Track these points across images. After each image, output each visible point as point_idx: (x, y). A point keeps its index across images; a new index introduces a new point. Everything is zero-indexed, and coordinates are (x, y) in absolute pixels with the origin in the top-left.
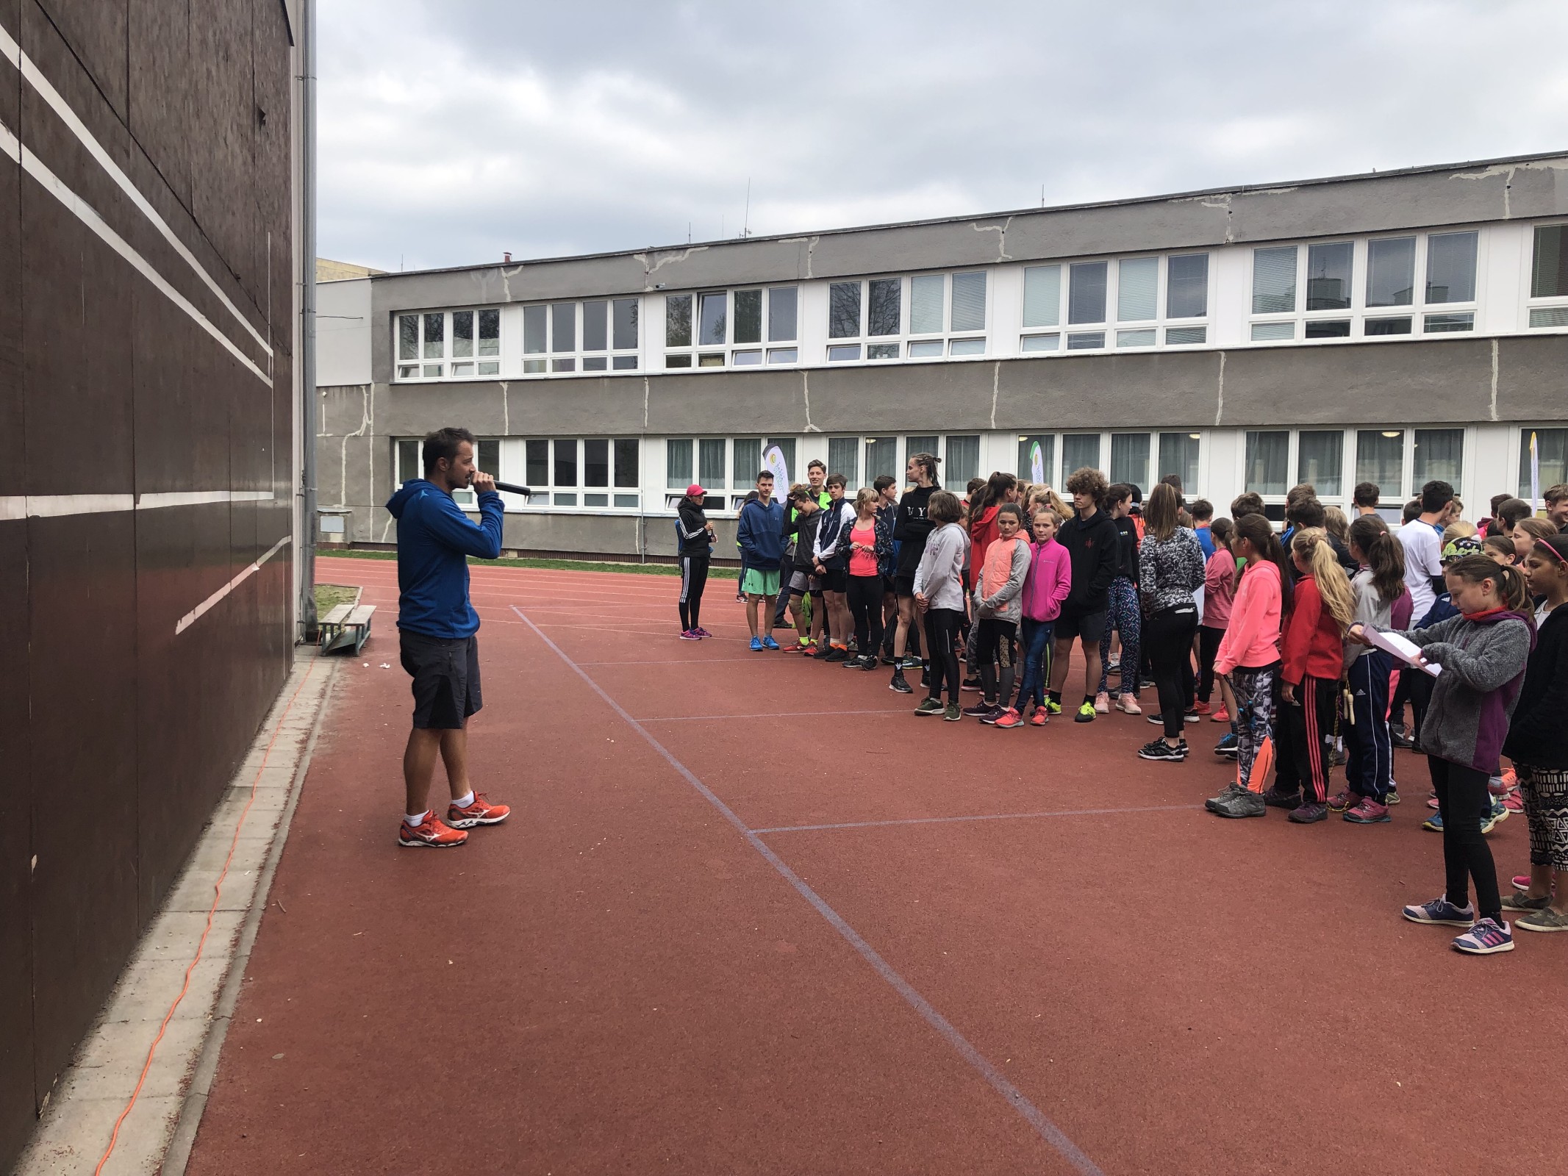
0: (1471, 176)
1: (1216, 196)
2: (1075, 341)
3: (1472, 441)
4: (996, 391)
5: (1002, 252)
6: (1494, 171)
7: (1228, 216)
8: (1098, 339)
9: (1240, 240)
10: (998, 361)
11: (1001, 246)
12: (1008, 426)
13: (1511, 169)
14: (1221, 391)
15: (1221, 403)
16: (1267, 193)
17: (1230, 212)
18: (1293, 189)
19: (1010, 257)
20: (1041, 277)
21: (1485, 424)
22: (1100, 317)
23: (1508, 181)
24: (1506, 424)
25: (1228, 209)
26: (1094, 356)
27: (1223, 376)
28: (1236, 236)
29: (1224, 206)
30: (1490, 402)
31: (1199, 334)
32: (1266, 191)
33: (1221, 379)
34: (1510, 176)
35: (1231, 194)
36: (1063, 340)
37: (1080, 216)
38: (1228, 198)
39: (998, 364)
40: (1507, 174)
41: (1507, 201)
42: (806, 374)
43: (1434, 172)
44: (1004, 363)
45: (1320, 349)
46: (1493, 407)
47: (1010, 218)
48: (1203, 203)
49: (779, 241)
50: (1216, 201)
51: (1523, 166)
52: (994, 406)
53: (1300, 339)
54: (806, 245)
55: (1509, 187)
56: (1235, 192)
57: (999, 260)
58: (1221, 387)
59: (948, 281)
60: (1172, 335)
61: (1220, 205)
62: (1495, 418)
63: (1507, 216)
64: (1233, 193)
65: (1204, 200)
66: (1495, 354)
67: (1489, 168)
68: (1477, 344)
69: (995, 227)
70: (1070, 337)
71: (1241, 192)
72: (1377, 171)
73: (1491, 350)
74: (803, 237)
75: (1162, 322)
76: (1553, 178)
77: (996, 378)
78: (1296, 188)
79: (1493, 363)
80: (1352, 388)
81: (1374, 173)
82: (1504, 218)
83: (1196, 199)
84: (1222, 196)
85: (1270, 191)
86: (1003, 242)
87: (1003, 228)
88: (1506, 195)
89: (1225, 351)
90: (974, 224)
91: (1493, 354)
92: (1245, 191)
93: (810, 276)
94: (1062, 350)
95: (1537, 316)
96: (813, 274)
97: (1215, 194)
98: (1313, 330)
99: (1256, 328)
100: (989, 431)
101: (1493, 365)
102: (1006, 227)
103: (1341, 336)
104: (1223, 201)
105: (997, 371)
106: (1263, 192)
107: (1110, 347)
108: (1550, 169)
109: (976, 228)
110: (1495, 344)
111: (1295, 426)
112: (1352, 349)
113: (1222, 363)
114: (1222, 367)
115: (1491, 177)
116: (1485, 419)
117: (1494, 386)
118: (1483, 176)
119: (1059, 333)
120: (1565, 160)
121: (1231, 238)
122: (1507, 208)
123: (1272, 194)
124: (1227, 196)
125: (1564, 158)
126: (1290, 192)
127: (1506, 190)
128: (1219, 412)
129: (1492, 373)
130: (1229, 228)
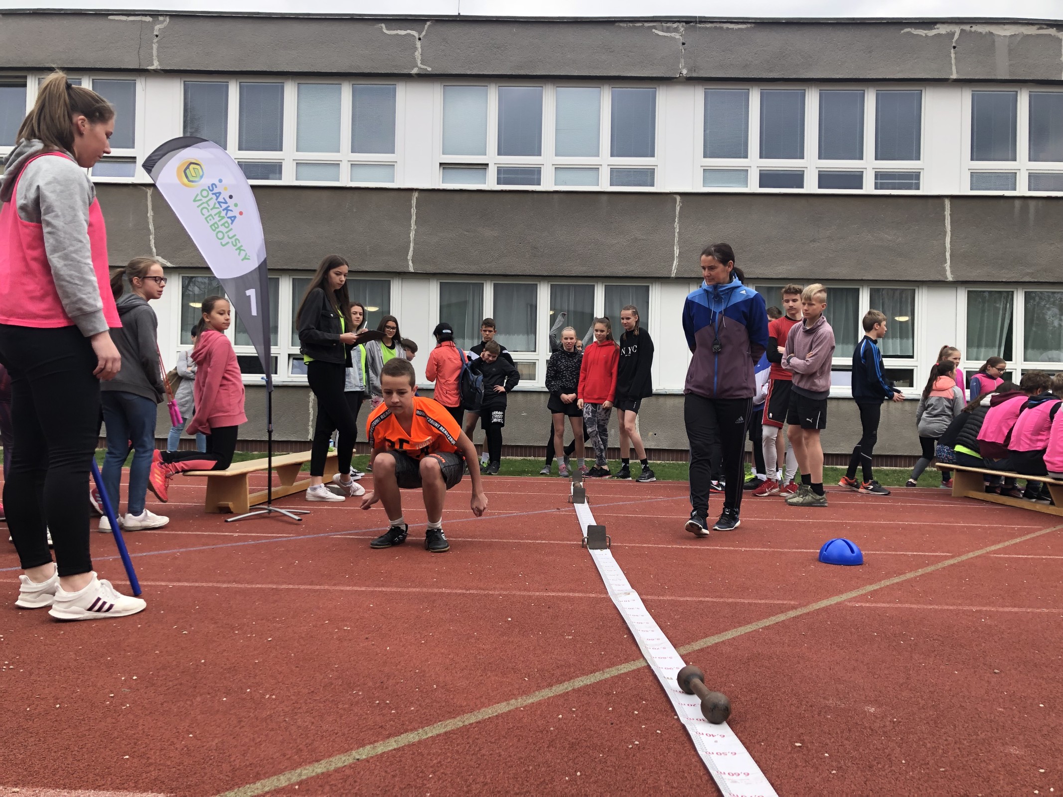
0: (920, 32)
1: (669, 25)
2: (505, 174)
3: (925, 301)
4: (413, 226)
5: (419, 62)
6: (942, 29)
7: (681, 47)
8: (534, 174)
9: (694, 75)
10: (416, 190)
11: (418, 54)
12: (430, 269)
13: (957, 29)
14: (676, 239)
15: (677, 252)
16: (721, 28)
17: (683, 44)
18: (749, 26)
19: (429, 69)
20: (465, 97)
21: (939, 284)
22: (536, 151)
23: (954, 40)
24: (956, 284)
25: (682, 40)
26: (529, 193)
27: (678, 223)
28: (689, 70)
29: (677, 36)
30: (946, 262)
31: (648, 175)
32: (720, 26)
33: (676, 225)
34: (956, 36)
35: (684, 24)
36: (492, 173)
37: (514, 29)
38: (681, 27)
39: (416, 195)
40: (953, 34)
41: (953, 61)
43: (888, 23)
44: (424, 194)
45: (780, 198)
46: (947, 266)
47: (428, 23)
48: (654, 30)
49: (110, 17)
50: (668, 30)
51: (967, 28)
52: (412, 245)
53: (753, 187)
54: (151, 26)
55: (954, 47)
57: (415, 71)
58: (677, 235)
59: (346, 92)
60: (617, 175)
61: (673, 34)
62: (950, 278)
63: (954, 76)
64: (687, 22)
65: (655, 28)
67: (938, 26)
68: (930, 201)
69: (409, 31)
70: (500, 171)
71: (696, 22)
73: (944, 209)
74: (146, 15)
75: (606, 160)
76: (993, 42)
77: (414, 211)
78: (753, 25)
79: (946, 222)
80: (814, 241)
82: (952, 77)
83: (646, 25)
84: (675, 25)
85: (725, 26)
86: (420, 50)
87: (420, 33)
88: (953, 56)
89: (681, 195)
90: (383, 25)
91: (946, 213)
92: (701, 22)
93: (156, 65)
94: (490, 183)
95: (977, 178)
96: (160, 65)
97: (667, 22)
98: (766, 178)
99: (707, 174)
100: (404, 275)
101: (946, 225)
102: (424, 33)
103: (796, 186)
104: (676, 30)
105: (414, 202)
106: (718, 25)
107: (548, 183)
108: (991, 33)
109: (385, 31)
110: (947, 203)
112: (811, 200)
113: (678, 208)
114: (677, 213)
115: (939, 35)
116: (942, 279)
117: (948, 246)
118: (932, 33)
119: (487, 165)
120: (1007, 27)
121: (685, 72)
122: (954, 68)
123: (728, 29)
124: (680, 25)
125: (1004, 24)
126: (747, 29)
127: (952, 51)
128: (675, 263)
129: (945, 232)
130: (682, 60)
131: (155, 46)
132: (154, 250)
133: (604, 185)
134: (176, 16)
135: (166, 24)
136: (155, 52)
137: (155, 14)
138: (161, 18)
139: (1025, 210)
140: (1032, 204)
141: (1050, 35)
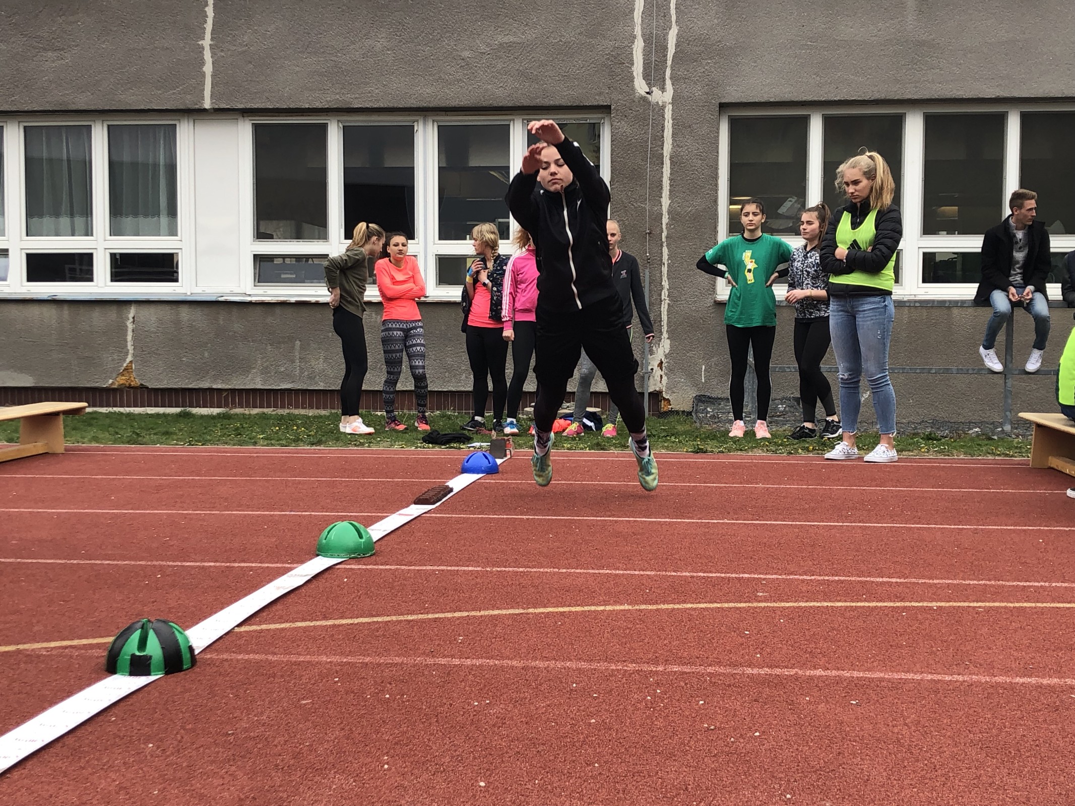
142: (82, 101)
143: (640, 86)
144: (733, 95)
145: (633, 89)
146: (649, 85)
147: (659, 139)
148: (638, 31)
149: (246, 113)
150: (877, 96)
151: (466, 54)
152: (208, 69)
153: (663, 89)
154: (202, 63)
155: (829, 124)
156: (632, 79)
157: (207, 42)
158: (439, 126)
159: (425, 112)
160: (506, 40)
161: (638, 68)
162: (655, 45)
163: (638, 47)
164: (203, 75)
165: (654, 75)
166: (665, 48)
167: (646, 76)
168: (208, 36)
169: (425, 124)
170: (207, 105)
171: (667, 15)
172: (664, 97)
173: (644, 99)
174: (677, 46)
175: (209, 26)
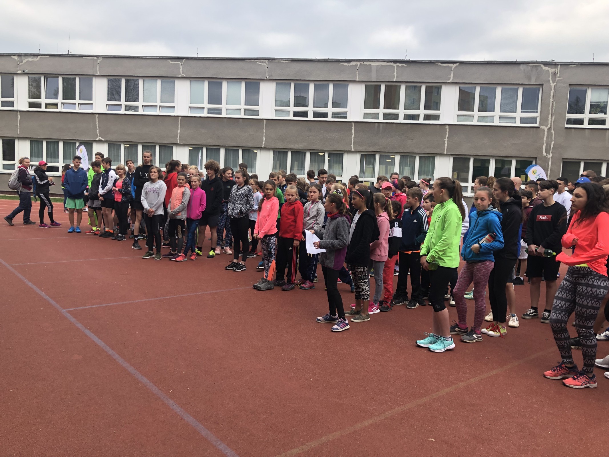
0: (346, 64)
1: (262, 61)
2: (210, 111)
3: (346, 158)
4: (179, 128)
5: (181, 73)
6: (354, 63)
7: (267, 69)
8: (219, 111)
9: (271, 78)
10: (180, 116)
11: (181, 70)
12: (184, 142)
13: (359, 63)
14: (264, 135)
15: (264, 139)
16: (280, 62)
17: (267, 67)
18: (289, 61)
19: (185, 75)
20: (197, 85)
21: (350, 152)
22: (220, 103)
23: (358, 67)
24: (356, 152)
26: (218, 118)
28: (269, 77)
29: (265, 64)
30: (352, 144)
31: (256, 112)
32: (280, 61)
33: (264, 130)
34: (358, 66)
36: (206, 110)
37: (212, 62)
38: (267, 61)
39: (180, 118)
40: (357, 65)
41: (357, 75)
42: (97, 116)
43: (335, 61)
44: (183, 118)
45: (298, 122)
46: (352, 146)
47: (184, 60)
49: (84, 57)
50: (262, 62)
51: (362, 63)
52: (179, 134)
53: (291, 117)
54: (97, 60)
55: (358, 70)
56: (269, 59)
57: (180, 76)
58: (264, 133)
59: (159, 82)
60: (247, 112)
62: (353, 150)
63: (357, 80)
64: (268, 60)
65: (258, 62)
66: (353, 127)
67: (352, 62)
68: (348, 123)
69: (178, 62)
70: (208, 109)
71: (271, 60)
72: (317, 58)
73: (352, 126)
74: (95, 57)
75: (243, 107)
76: (371, 68)
77: (179, 123)
78: (291, 61)
80: (309, 136)
81: (316, 59)
82: (356, 80)
83: (255, 61)
84: (265, 61)
85: (281, 61)
87: (181, 63)
88: (357, 72)
89: (266, 120)
90: (170, 60)
92: (273, 60)
93: (98, 74)
94: (205, 114)
95: (366, 115)
96: (100, 73)
97: (262, 60)
98: (296, 114)
99: (276, 112)
100: (177, 145)
101: (353, 131)
102: (183, 63)
103: (305, 117)
104: (265, 63)
105: (180, 120)
106: (279, 61)
107: (224, 115)
108: (370, 65)
109: (170, 62)
110: (353, 124)
111: (290, 149)
112: (309, 122)
113: (265, 124)
114: (264, 126)
115: (353, 65)
116: (350, 150)
117: (353, 139)
118: (350, 64)
119: (204, 107)
120: (375, 62)
121: (268, 77)
122: (357, 77)
123: (282, 62)
124: (266, 61)
125: (375, 61)
126: (289, 62)
127: (357, 71)
128: (264, 143)
129: (352, 134)
130: (267, 73)
131: (98, 67)
132: (99, 135)
133: (242, 115)
134: (105, 57)
135: (101, 60)
136: (98, 69)
137: (98, 56)
138: (100, 58)
139: (379, 127)
140: (381, 125)
141: (391, 65)
142: (416, 151)
143: (544, 154)
144: (566, 156)
145: (543, 154)
146: (547, 154)
147: (548, 166)
148: (545, 142)
149: (452, 155)
150: (598, 159)
151: (505, 145)
152: (446, 145)
153: (549, 155)
154: (445, 144)
155: (585, 164)
156: (542, 152)
157: (446, 139)
158: (496, 160)
159: (493, 157)
160: (514, 142)
161: (544, 150)
162: (548, 146)
163: (545, 145)
164: (445, 147)
165: (547, 151)
166: (551, 146)
167: (546, 152)
168: (447, 138)
169: (493, 160)
170: (445, 153)
171: (552, 139)
172: (550, 156)
173: (545, 157)
174: (553, 145)
175: (447, 136)
